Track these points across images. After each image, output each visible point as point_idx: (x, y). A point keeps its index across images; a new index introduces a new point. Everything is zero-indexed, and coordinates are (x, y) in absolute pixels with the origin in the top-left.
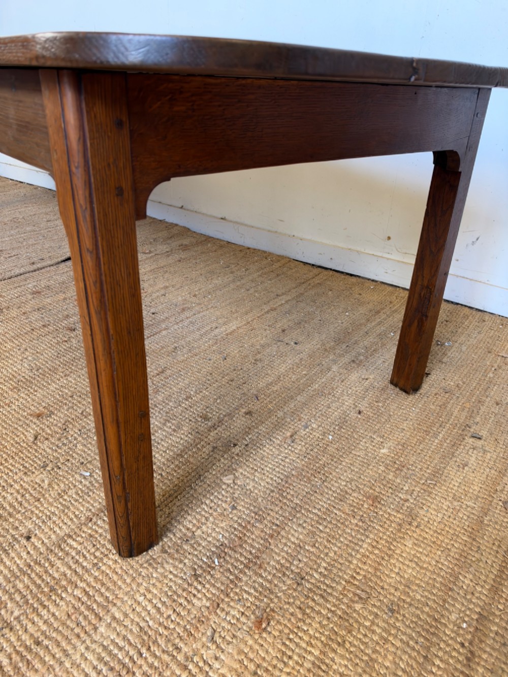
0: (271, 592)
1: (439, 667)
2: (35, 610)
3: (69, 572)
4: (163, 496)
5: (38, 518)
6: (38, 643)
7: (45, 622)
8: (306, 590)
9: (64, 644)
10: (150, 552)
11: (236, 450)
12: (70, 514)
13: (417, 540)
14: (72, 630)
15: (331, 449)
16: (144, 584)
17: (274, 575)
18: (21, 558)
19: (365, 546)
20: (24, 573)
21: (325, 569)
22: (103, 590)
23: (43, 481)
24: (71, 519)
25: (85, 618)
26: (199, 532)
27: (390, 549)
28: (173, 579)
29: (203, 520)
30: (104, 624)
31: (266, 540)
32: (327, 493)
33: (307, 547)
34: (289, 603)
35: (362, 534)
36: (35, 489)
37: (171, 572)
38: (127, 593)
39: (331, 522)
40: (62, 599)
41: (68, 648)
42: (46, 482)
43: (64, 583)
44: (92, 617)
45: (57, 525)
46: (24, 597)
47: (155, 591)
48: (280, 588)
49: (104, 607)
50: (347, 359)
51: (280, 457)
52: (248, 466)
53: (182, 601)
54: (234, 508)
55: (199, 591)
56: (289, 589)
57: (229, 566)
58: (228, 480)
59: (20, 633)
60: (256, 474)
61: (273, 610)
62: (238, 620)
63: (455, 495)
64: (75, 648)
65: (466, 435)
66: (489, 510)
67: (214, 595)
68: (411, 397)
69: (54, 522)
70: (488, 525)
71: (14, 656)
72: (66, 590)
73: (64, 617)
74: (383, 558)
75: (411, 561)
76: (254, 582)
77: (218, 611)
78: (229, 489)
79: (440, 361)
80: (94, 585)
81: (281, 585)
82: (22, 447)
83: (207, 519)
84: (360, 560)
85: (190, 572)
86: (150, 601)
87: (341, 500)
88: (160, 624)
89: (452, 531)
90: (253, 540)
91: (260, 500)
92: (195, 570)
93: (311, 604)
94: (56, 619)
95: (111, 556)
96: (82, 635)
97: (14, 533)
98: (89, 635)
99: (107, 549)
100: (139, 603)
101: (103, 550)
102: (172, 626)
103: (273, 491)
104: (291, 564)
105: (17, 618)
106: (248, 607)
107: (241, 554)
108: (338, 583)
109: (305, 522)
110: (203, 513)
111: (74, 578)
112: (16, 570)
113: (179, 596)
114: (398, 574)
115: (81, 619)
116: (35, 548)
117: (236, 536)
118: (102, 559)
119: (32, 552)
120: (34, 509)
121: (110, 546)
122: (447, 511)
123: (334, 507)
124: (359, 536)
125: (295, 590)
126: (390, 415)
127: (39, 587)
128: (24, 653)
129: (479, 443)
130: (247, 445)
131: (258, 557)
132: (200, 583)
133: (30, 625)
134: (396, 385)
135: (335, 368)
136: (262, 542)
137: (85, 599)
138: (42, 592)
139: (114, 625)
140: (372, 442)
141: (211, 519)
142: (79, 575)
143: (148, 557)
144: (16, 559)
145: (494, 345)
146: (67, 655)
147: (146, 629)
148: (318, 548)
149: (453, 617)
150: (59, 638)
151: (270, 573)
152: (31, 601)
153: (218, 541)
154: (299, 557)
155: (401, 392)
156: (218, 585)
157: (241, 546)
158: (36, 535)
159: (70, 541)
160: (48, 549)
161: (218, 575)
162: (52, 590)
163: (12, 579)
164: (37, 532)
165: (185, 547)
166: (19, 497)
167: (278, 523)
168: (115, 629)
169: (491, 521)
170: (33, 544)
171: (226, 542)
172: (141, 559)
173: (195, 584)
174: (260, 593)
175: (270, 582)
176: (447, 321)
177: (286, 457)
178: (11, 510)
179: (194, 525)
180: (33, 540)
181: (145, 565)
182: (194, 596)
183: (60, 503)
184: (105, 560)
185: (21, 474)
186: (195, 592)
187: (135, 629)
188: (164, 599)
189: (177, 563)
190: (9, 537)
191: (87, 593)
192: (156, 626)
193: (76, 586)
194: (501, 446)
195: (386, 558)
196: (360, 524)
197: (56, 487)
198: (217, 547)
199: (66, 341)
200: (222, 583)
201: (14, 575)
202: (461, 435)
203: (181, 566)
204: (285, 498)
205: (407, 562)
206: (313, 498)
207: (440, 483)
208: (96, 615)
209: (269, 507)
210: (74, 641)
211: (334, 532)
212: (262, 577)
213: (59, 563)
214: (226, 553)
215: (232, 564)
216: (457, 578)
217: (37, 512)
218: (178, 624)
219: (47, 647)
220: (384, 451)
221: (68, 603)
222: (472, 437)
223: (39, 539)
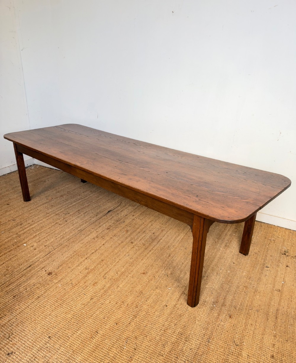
0: (230, 311)
1: (270, 320)
2: (180, 320)
3: (182, 312)
5: (165, 301)
6: (185, 326)
7: (184, 322)
8: (238, 309)
11: (205, 278)
13: (259, 295)
15: (231, 275)
16: (201, 312)
17: (229, 307)
18: (168, 311)
19: (247, 298)
20: (172, 314)
21: (240, 304)
22: (192, 315)
24: (174, 300)
26: (207, 300)
27: (254, 298)
28: (207, 311)
30: (197, 321)
31: (224, 300)
32: (234, 287)
33: (234, 300)
34: (235, 312)
35: (246, 296)
36: (159, 294)
37: (205, 309)
38: (198, 315)
39: (237, 294)
42: (161, 292)
43: (182, 315)
45: (171, 302)
47: (204, 314)
49: (195, 318)
50: (223, 245)
51: (218, 279)
52: (210, 282)
54: (212, 293)
58: (207, 286)
60: (214, 284)
61: (232, 314)
62: (225, 317)
63: (265, 284)
67: (218, 312)
68: (247, 256)
72: (184, 316)
73: (187, 321)
76: (225, 309)
77: (220, 316)
78: (209, 289)
80: (189, 314)
81: (232, 309)
83: (207, 297)
84: (247, 301)
86: (204, 316)
87: (238, 288)
88: (209, 320)
89: (267, 293)
91: (218, 290)
92: (211, 308)
93: (240, 312)
95: (189, 307)
97: (162, 305)
100: (202, 316)
102: (212, 320)
103: (220, 288)
104: (232, 304)
105: (177, 323)
106: (227, 314)
107: (220, 304)
108: (244, 307)
109: (231, 294)
110: (205, 295)
111: (184, 313)
112: (169, 313)
113: (210, 314)
114: (257, 303)
115: (191, 321)
117: (216, 299)
119: (170, 309)
120: (163, 299)
121: (187, 305)
122: (264, 288)
123: (237, 290)
125: (235, 309)
126: (243, 263)
127: (177, 316)
129: (268, 269)
130: (207, 276)
131: (224, 304)
133: (181, 324)
134: (241, 253)
135: (221, 249)
139: (199, 321)
140: (240, 272)
145: (267, 235)
146: (193, 328)
147: (206, 321)
148: (237, 300)
149: (271, 311)
150: (189, 325)
153: (212, 301)
154: (233, 302)
155: (243, 255)
157: (219, 302)
159: (177, 305)
160: (173, 308)
161: (216, 309)
162: (180, 316)
163: (170, 315)
164: (168, 304)
165: (205, 303)
167: (225, 295)
171: (215, 301)
172: (197, 307)
173: (212, 311)
174: (228, 311)
175: (229, 309)
178: (157, 300)
179: (205, 298)
180: (168, 306)
181: (198, 309)
182: (213, 313)
183: (168, 297)
184: (188, 309)
188: (207, 315)
190: (161, 307)
191: (189, 316)
194: (274, 269)
195: (253, 300)
196: (245, 293)
197: (164, 293)
198: (213, 303)
199: (133, 247)
200: (218, 310)
202: (263, 267)
203: (207, 308)
204: (224, 289)
205: (258, 301)
206: (231, 288)
207: (261, 281)
208: (194, 320)
209: (221, 292)
210: (192, 325)
211: (239, 296)
212: (227, 308)
213: (178, 311)
214: (216, 304)
215: (219, 306)
216: (271, 303)
219: (187, 327)
220: (244, 274)
221: (186, 318)
222: (266, 267)
223: (169, 306)
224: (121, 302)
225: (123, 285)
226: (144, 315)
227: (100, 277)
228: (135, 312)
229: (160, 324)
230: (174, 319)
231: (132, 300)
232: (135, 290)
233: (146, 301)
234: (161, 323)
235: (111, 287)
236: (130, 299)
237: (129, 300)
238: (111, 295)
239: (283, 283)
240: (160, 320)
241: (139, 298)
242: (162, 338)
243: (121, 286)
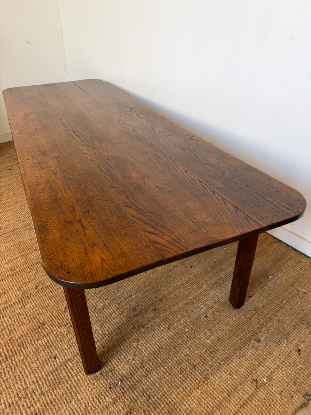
0: (136, 401)
2: (53, 389)
3: (66, 376)
4: (108, 348)
5: (60, 349)
6: (51, 403)
7: (55, 395)
8: (149, 403)
9: (59, 405)
10: (97, 374)
11: (143, 330)
12: (71, 350)
13: (204, 391)
14: (63, 400)
15: (185, 336)
16: (91, 387)
17: (139, 394)
18: (51, 366)
19: (180, 388)
20: (52, 373)
21: (160, 395)
22: (76, 387)
23: (64, 332)
24: (71, 353)
25: (68, 396)
26: (117, 368)
27: (190, 392)
28: (102, 387)
29: (120, 363)
30: (74, 400)
31: (141, 377)
32: (174, 360)
33: (156, 384)
34: (141, 408)
35: (181, 383)
36: (61, 336)
37: (102, 384)
38: (84, 390)
39: (170, 374)
40: (62, 387)
41: (61, 407)
42: (66, 333)
43: (64, 380)
44: (70, 397)
45: (66, 354)
46: (50, 383)
47: (94, 391)
48: (140, 400)
49: (75, 394)
50: (213, 281)
51: (161, 337)
52: (145, 339)
53: (102, 397)
54: (134, 359)
55: (110, 395)
56: (143, 401)
57: (124, 386)
58: (135, 345)
59: (46, 397)
60: (148, 344)
61: (134, 409)
62: (120, 410)
63: (231, 371)
64: (63, 407)
65: (253, 339)
66: (244, 382)
67: (115, 397)
68: (236, 311)
69: (65, 353)
70: (239, 390)
71: (43, 406)
72: (64, 383)
73: (61, 395)
74: (185, 396)
75: (197, 400)
76: (131, 395)
77: (114, 405)
78: (134, 349)
79: (261, 289)
80: (74, 383)
81: (140, 399)
82: (60, 313)
83: (121, 362)
84: (176, 395)
85: (109, 385)
86: (91, 395)
87: (179, 364)
88: (93, 405)
89: (221, 390)
90: (136, 376)
91: (145, 358)
92: (111, 385)
93: (149, 410)
94: (59, 395)
95: (82, 372)
96: (66, 403)
97: (51, 355)
98: (68, 404)
99: (82, 369)
100: (87, 395)
101: (80, 369)
102: (96, 407)
103: (152, 354)
104: (148, 390)
105: (46, 391)
106: (126, 406)
107: (130, 382)
108: (163, 403)
109: (160, 372)
110: (121, 359)
111: (68, 379)
112: (49, 371)
113: (102, 395)
114: (189, 405)
115: (67, 396)
116: (57, 363)
117: (130, 373)
118: (79, 373)
119: (55, 365)
120: (59, 345)
122: (223, 379)
123: (175, 367)
124: (180, 383)
125: (145, 402)
126: (221, 320)
127: (55, 380)
128: (47, 406)
129: (257, 344)
130: (148, 328)
131: (136, 385)
132: (111, 391)
133: (50, 395)
134: (231, 302)
135: (205, 286)
136: (139, 378)
137: (69, 389)
138: (56, 382)
139: (77, 402)
140: (206, 335)
141: (123, 363)
142: (69, 378)
143: (95, 375)
144: (50, 366)
145: (298, 281)
146: (60, 410)
147: (88, 406)
148: (161, 386)
150: (58, 403)
151: (138, 393)
152: (52, 386)
153: (123, 374)
154: (152, 388)
155: (233, 307)
156: (117, 394)
157: (131, 378)
158: (58, 357)
159: (69, 362)
160: (61, 364)
161: (118, 389)
162: (60, 382)
163: (47, 375)
164: (58, 356)
165: (110, 374)
166: (55, 338)
167: (149, 370)
168: (77, 404)
169: (242, 388)
170: (56, 361)
171: (126, 375)
172: (92, 376)
173: (109, 391)
174: (132, 401)
175: (137, 397)
176: (278, 260)
177: (163, 338)
178: (51, 344)
179: (116, 364)
180: (57, 359)
181: (93, 379)
182: (108, 396)
183: (69, 344)
184: (80, 373)
185: (57, 327)
186: (108, 395)
187: (84, 405)
188: (97, 395)
189: (105, 381)
190: (49, 356)
191: (71, 386)
192: (91, 406)
193: (68, 383)
194: (268, 348)
195: (187, 396)
196: (183, 377)
197: (69, 336)
198: (122, 376)
200: (119, 393)
201: (48, 373)
202: (251, 338)
203: (106, 382)
204: (156, 358)
205: (195, 400)
206: (167, 361)
207: (227, 363)
208: (72, 396)
209: (148, 362)
210: (63, 405)
211: (170, 379)
212: (135, 394)
213: (63, 371)
214: (124, 380)
215: (125, 386)
217: (60, 346)
218: (99, 407)
219: (54, 405)
220: (209, 341)
221: (64, 389)
222: (255, 340)
223: (59, 359)
224: (9, 330)
225: (31, 306)
226: (18, 361)
227: (16, 286)
228: (12, 352)
229: (24, 385)
230: (48, 384)
231: (23, 332)
232: (38, 318)
233: (38, 339)
234: (26, 383)
235: (16, 304)
236: (22, 330)
237: (20, 331)
238: (7, 315)
239: (265, 380)
240: (29, 377)
241: (34, 332)
242: (7, 410)
243: (27, 306)
